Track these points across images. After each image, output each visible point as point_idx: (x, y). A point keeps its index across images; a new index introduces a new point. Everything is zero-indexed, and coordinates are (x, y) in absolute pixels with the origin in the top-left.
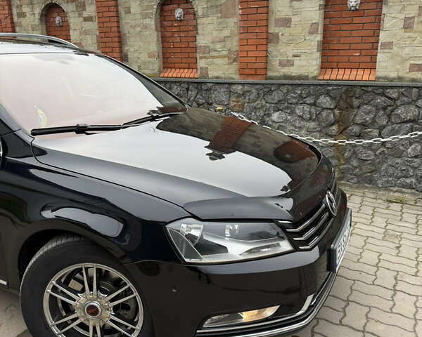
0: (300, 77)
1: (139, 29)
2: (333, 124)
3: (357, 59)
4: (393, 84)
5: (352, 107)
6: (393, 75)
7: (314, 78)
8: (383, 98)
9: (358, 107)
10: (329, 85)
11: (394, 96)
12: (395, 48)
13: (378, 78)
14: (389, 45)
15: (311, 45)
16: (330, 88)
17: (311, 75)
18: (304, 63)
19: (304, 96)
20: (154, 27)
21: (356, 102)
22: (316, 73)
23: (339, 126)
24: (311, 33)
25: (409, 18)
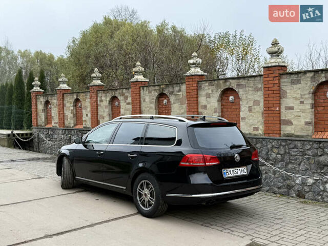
1: (148, 109)
4: (247, 136)
6: (247, 132)
12: (247, 120)
14: (244, 118)
20: (154, 108)
24: (215, 112)
25: (249, 107)
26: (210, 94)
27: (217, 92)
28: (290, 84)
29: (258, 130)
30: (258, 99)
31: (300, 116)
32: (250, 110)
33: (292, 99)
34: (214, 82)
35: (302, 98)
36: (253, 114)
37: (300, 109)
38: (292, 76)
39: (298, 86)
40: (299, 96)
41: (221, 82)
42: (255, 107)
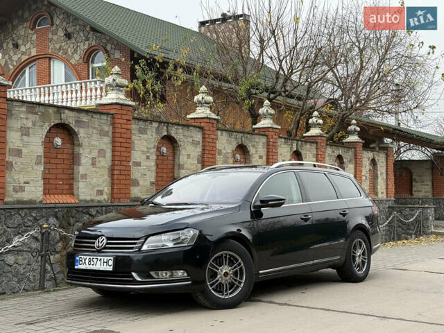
0: (31, 202)
2: (58, 242)
3: (61, 187)
4: (90, 204)
5: (69, 224)
6: (88, 198)
7: (41, 202)
8: (88, 216)
9: (73, 225)
10: (55, 208)
11: (94, 213)
12: (88, 178)
13: (81, 201)
14: (84, 176)
15: (37, 174)
16: (57, 210)
17: (38, 200)
18: (33, 189)
19: (38, 218)
21: (72, 221)
22: (41, 198)
23: (63, 243)
24: (37, 164)
25: (93, 158)
26: (29, 128)
27: (42, 126)
28: (137, 132)
29: (102, 194)
30: (104, 147)
31: (146, 175)
32: (93, 164)
33: (139, 152)
34: (38, 109)
35: (148, 152)
36: (97, 170)
37: (147, 166)
38: (141, 123)
39: (145, 136)
40: (145, 150)
41: (51, 110)
42: (101, 159)
